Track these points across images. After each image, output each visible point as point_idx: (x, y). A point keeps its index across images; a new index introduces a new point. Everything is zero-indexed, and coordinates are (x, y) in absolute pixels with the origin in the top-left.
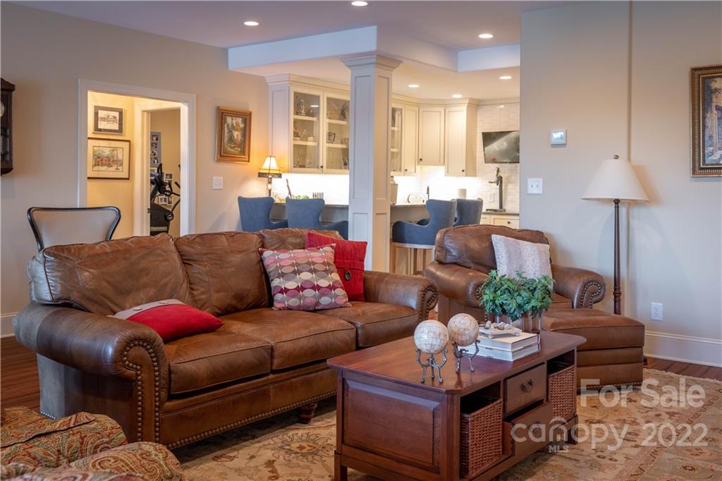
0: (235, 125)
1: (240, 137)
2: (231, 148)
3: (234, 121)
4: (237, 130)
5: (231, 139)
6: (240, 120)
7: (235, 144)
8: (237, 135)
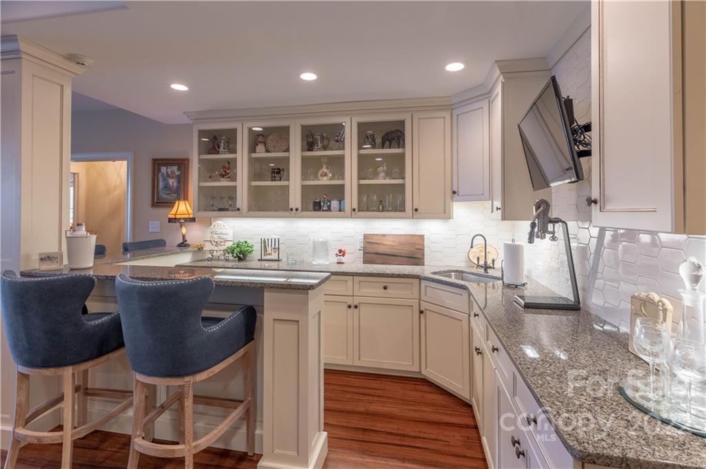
0: (170, 173)
1: (175, 184)
2: (166, 194)
3: (169, 170)
4: (173, 178)
5: (167, 187)
6: (175, 168)
7: (171, 191)
8: (172, 182)
